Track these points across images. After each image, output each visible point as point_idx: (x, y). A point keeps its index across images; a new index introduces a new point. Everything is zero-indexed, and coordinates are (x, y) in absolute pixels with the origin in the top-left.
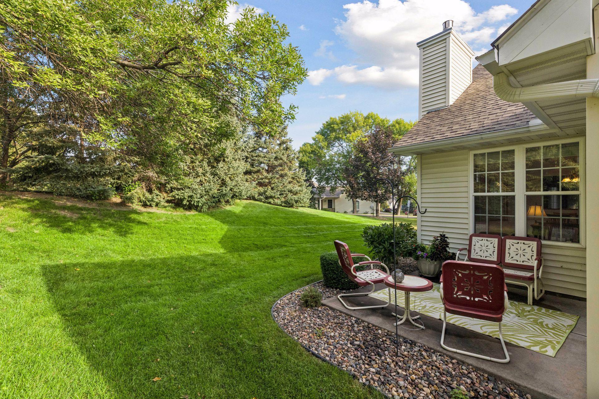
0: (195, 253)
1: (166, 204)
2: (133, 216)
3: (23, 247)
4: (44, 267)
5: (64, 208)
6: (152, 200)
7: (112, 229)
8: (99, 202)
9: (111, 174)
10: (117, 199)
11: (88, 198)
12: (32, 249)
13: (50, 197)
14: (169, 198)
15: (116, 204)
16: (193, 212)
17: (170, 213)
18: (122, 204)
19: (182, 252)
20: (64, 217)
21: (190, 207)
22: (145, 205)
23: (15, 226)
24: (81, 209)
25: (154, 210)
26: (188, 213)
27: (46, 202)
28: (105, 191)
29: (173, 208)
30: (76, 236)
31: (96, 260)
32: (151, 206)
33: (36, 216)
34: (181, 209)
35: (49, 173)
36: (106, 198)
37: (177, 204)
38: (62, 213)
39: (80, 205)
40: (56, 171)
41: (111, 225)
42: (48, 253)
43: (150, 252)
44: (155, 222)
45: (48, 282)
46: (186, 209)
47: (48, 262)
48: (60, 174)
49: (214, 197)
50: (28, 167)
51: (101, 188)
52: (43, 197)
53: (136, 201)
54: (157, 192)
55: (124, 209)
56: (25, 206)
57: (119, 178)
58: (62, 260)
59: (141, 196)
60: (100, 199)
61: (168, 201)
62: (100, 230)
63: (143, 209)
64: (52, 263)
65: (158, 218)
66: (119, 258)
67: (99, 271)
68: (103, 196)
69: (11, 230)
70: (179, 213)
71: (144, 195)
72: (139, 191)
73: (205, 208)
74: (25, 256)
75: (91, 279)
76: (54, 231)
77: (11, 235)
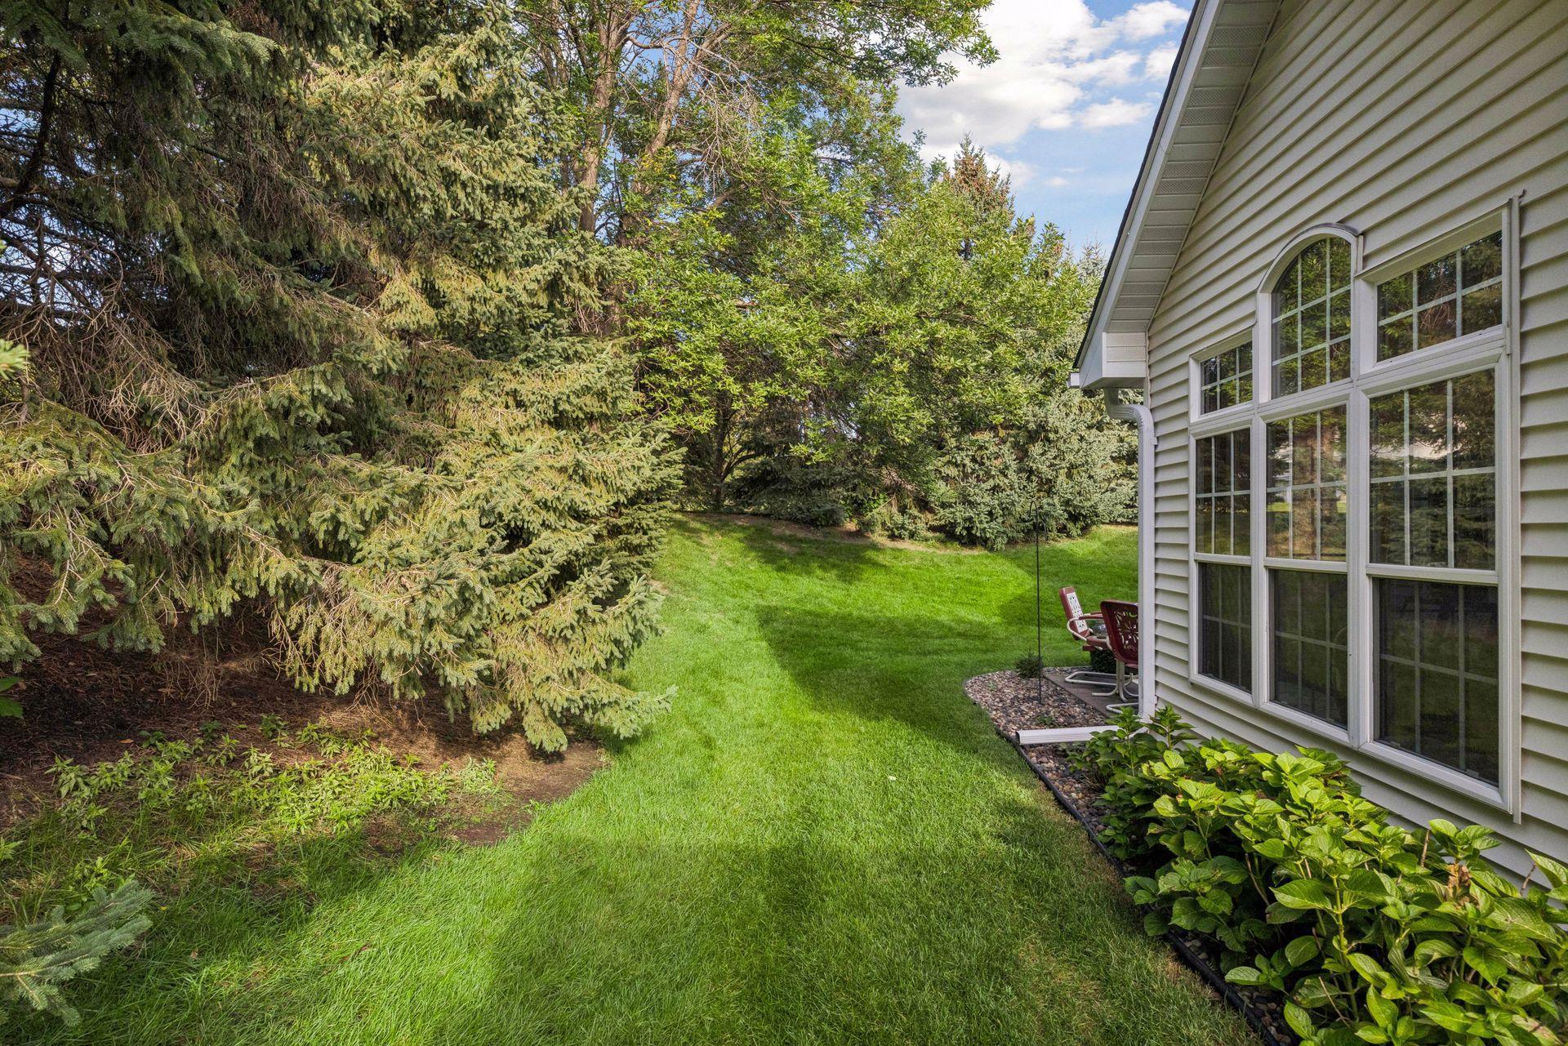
0: (944, 618)
1: (930, 534)
2: (871, 554)
3: (739, 582)
4: (757, 606)
5: (781, 539)
6: (903, 527)
7: (835, 571)
8: (826, 530)
9: (844, 482)
10: (851, 526)
11: (812, 522)
12: (748, 587)
13: (766, 521)
14: (936, 523)
15: (850, 534)
16: (977, 552)
17: (931, 550)
18: (858, 534)
19: (924, 612)
20: (781, 552)
21: (971, 540)
22: (893, 537)
23: (732, 560)
24: (801, 541)
25: (906, 545)
26: (966, 552)
27: (762, 530)
28: (832, 512)
29: (942, 542)
30: (791, 577)
31: (809, 607)
32: (900, 537)
33: (752, 548)
34: (956, 544)
35: (766, 484)
36: (836, 523)
37: (947, 533)
38: (780, 546)
39: (801, 534)
40: (775, 481)
41: (834, 566)
42: (761, 592)
43: (877, 608)
44: (900, 565)
45: (759, 619)
46: (964, 545)
47: (763, 603)
48: (778, 486)
49: (1024, 521)
50: (743, 479)
51: (828, 507)
52: (760, 522)
53: (878, 529)
54: (915, 512)
55: (859, 542)
56: (741, 535)
57: (854, 489)
58: (774, 601)
59: (887, 519)
60: (827, 525)
61: (933, 529)
62: (819, 572)
63: (889, 544)
64: (764, 603)
65: (909, 559)
66: (833, 609)
67: (808, 618)
68: (830, 520)
69: (729, 565)
70: (953, 551)
71: (891, 518)
72: (884, 511)
73: (1000, 543)
74: (742, 592)
75: (799, 624)
76: (769, 568)
77: (729, 570)
